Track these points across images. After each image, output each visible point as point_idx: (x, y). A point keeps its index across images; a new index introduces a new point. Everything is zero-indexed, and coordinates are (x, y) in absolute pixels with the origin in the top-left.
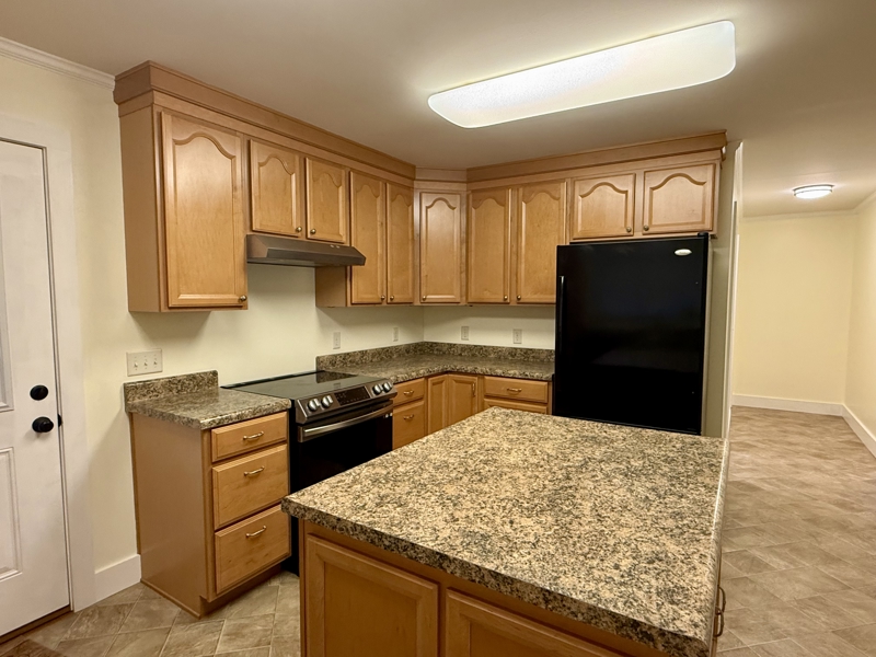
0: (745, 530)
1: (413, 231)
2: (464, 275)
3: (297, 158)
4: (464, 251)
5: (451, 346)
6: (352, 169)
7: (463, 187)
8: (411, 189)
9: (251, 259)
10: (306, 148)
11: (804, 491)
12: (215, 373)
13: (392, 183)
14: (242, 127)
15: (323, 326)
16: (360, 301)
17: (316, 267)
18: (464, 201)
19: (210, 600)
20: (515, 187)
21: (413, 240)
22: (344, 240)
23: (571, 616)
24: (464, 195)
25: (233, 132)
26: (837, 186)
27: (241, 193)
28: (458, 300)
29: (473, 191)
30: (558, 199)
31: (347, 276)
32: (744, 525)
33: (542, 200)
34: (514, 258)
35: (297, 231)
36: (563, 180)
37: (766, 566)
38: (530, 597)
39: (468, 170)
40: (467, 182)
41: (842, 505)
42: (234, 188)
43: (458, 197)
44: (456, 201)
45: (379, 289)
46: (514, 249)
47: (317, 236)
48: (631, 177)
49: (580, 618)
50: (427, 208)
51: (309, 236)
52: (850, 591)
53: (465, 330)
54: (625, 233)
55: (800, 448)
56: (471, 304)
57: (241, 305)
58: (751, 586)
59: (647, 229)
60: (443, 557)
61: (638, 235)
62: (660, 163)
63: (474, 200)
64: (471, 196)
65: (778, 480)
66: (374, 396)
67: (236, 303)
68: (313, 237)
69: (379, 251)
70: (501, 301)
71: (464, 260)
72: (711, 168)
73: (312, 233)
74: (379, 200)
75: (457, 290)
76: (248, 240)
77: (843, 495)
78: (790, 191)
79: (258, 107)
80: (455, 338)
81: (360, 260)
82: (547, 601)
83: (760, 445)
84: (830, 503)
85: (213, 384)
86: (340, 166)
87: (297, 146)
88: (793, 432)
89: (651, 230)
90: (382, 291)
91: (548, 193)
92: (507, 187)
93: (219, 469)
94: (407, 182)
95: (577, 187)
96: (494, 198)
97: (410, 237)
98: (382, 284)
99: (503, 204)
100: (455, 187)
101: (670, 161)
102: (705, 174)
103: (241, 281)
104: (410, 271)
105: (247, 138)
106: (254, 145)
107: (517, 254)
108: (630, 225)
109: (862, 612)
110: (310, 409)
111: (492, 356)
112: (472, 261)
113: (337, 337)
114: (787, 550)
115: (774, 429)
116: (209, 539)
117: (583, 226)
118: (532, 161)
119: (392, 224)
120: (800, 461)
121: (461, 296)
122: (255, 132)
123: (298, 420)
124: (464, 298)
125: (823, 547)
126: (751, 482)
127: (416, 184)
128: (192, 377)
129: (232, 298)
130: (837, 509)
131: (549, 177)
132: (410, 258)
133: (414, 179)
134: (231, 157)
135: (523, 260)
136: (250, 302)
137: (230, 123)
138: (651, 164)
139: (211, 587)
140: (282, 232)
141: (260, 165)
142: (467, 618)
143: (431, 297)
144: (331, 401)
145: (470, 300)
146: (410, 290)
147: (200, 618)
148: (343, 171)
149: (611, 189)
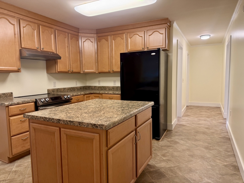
0: (177, 135)
1: (79, 49)
2: (97, 64)
3: (36, 25)
4: (96, 56)
5: (95, 87)
6: (56, 29)
7: (95, 35)
8: (78, 36)
9: (22, 57)
10: (40, 22)
11: (198, 126)
12: (12, 93)
13: (70, 33)
14: (17, 15)
15: (49, 79)
16: (61, 71)
17: (46, 60)
18: (96, 40)
19: (11, 157)
20: (110, 35)
21: (80, 52)
22: (54, 51)
23: (84, 127)
24: (96, 38)
25: (14, 17)
26: (212, 35)
27: (17, 36)
28: (95, 72)
29: (98, 37)
30: (123, 39)
31: (56, 63)
32: (177, 134)
33: (119, 39)
34: (111, 58)
35: (37, 48)
36: (124, 33)
37: (178, 143)
38: (77, 124)
39: (97, 30)
40: (97, 34)
41: (207, 128)
42: (15, 34)
43: (94, 38)
44: (93, 40)
45: (67, 68)
46: (111, 55)
47: (45, 50)
48: (143, 32)
49: (86, 126)
50: (84, 42)
51: (42, 50)
52: (198, 147)
53: (99, 81)
54: (142, 49)
55: (203, 115)
56: (100, 73)
57: (18, 71)
58: (172, 147)
59: (148, 48)
60: (59, 120)
61: (146, 50)
62: (151, 27)
63: (99, 40)
64: (98, 38)
65: (192, 123)
66: (64, 99)
67: (17, 70)
68: (43, 50)
69: (67, 55)
70: (108, 71)
71: (97, 59)
72: (164, 29)
73: (42, 49)
74: (66, 39)
75: (95, 68)
76: (20, 51)
77: (209, 126)
78: (199, 37)
79: (22, 9)
80: (97, 84)
81: (60, 58)
82: (80, 124)
83: (192, 115)
84: (204, 128)
85: (11, 96)
86: (52, 28)
87: (36, 21)
88: (203, 112)
89: (149, 48)
90: (69, 68)
91: (120, 37)
92: (108, 35)
93: (11, 118)
94: (76, 34)
95: (128, 35)
96: (105, 39)
97: (78, 51)
98: (69, 66)
99: (107, 41)
100: (92, 35)
101: (154, 27)
102: (163, 31)
103: (18, 63)
104: (79, 62)
105: (19, 19)
106: (21, 21)
107: (112, 57)
108: (143, 47)
109: (198, 151)
110: (42, 102)
111: (107, 89)
112: (99, 59)
113: (55, 83)
114: (186, 139)
115: (198, 111)
116: (10, 139)
117: (130, 48)
118: (115, 27)
119: (71, 47)
120: (201, 119)
121: (96, 70)
122: (21, 17)
123: (38, 105)
124: (97, 71)
125: (196, 138)
126: (185, 124)
127: (80, 34)
128: (4, 94)
129: (15, 68)
130: (205, 129)
131: (121, 32)
132: (79, 58)
133: (79, 33)
134: (14, 25)
135: (114, 59)
136: (22, 70)
137: (13, 14)
138: (149, 28)
139: (11, 153)
140: (32, 48)
141: (24, 27)
142: (65, 134)
143: (86, 71)
144: (48, 99)
145: (99, 72)
146: (79, 68)
147: (8, 163)
148: (53, 30)
149: (138, 36)
